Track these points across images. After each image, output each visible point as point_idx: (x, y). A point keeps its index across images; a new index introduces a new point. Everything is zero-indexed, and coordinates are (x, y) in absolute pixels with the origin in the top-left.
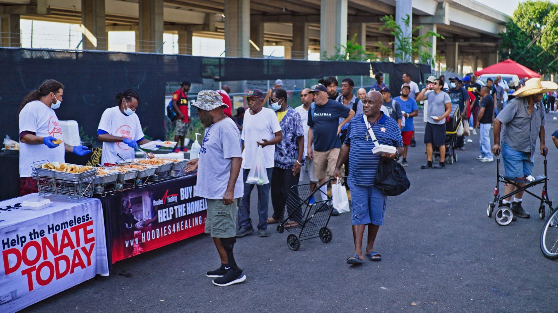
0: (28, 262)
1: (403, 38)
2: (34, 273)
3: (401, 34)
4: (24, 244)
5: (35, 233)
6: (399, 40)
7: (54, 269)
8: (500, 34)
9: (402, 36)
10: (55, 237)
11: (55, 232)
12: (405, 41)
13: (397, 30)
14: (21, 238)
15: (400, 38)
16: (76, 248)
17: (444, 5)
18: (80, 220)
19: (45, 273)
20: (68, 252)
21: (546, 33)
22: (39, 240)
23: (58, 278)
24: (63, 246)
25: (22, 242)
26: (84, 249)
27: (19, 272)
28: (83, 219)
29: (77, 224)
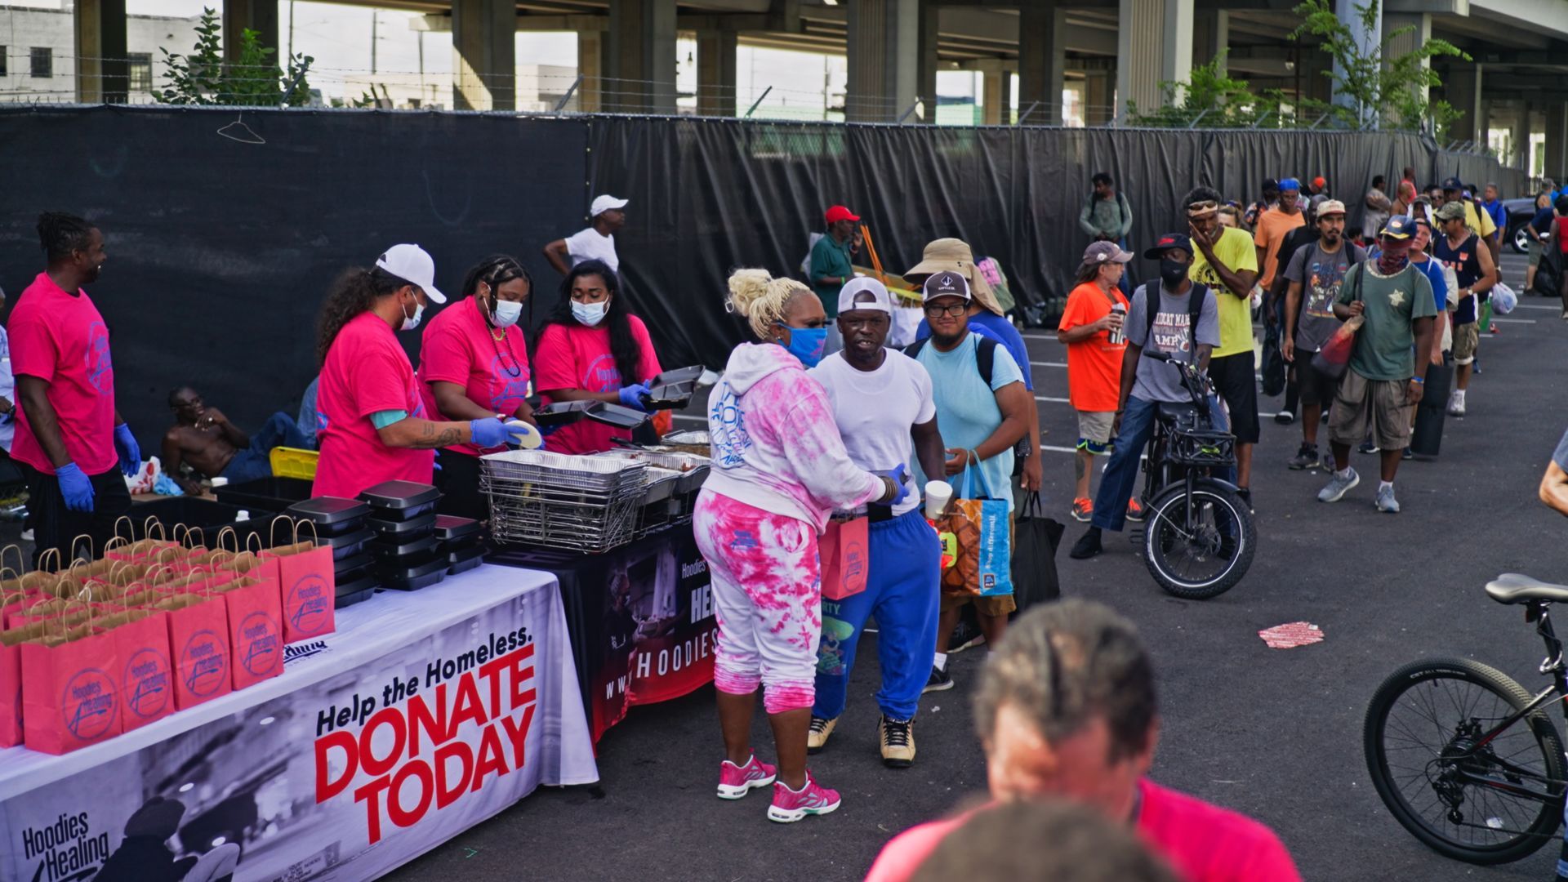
0: (372, 767)
1: (1357, 62)
2: (383, 795)
3: (1352, 49)
4: (367, 719)
5: (398, 686)
6: (1346, 66)
7: (432, 779)
9: (1354, 55)
10: (441, 692)
11: (443, 680)
12: (1362, 70)
13: (1340, 38)
14: (365, 703)
15: (1350, 59)
16: (490, 722)
18: (505, 644)
19: (411, 792)
20: (470, 733)
22: (402, 706)
23: (441, 805)
24: (459, 716)
25: (365, 713)
26: (508, 723)
27: (348, 794)
28: (511, 640)
29: (497, 657)
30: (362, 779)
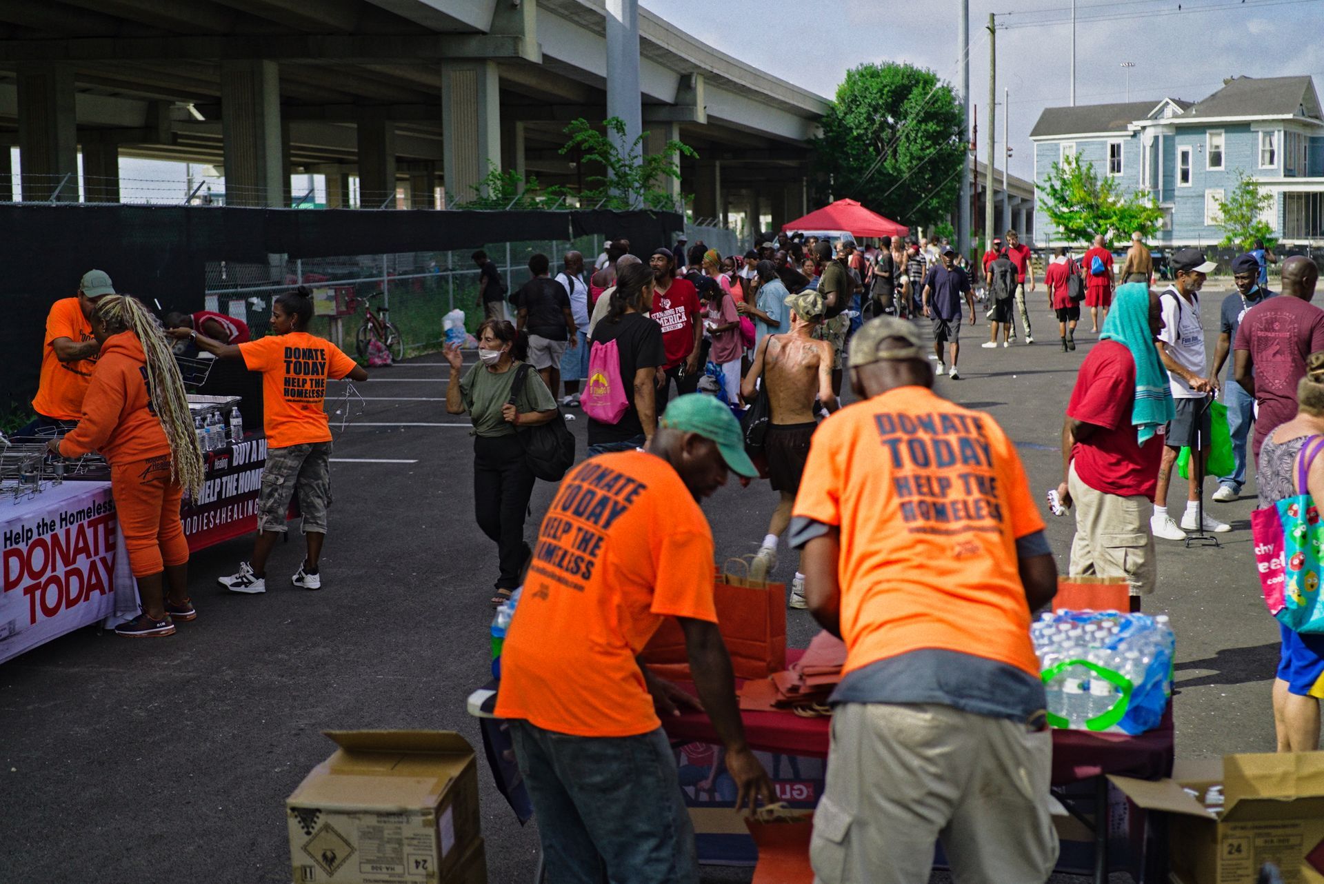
0: (34, 575)
2: (38, 593)
3: (614, 153)
4: (30, 542)
5: (45, 525)
7: (63, 590)
8: (809, 141)
9: (616, 157)
10: (68, 532)
11: (69, 526)
12: (624, 167)
14: (27, 531)
16: (93, 558)
17: (693, 81)
18: (100, 507)
19: (52, 593)
20: (82, 563)
21: (907, 137)
22: (47, 537)
23: (67, 607)
24: (78, 551)
25: (28, 538)
26: (103, 560)
27: (19, 589)
28: (105, 507)
29: (97, 516)
30: (27, 581)
